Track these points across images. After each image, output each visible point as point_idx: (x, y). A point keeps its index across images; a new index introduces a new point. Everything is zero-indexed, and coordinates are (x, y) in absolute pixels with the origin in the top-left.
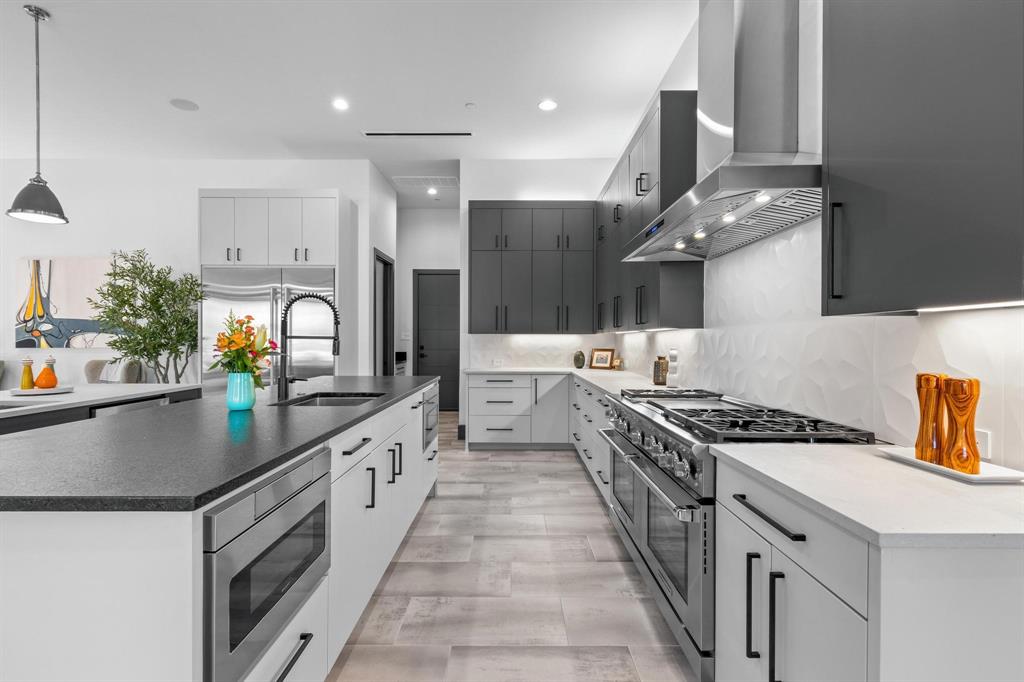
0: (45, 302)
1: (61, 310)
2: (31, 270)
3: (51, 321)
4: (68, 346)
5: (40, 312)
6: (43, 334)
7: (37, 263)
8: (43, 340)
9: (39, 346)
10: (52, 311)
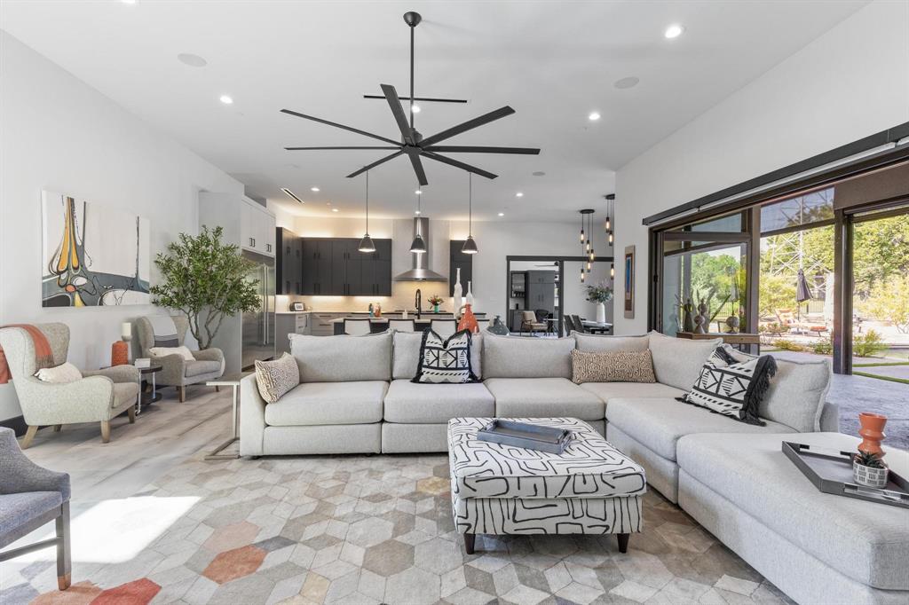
0: (80, 251)
1: (97, 262)
2: (65, 208)
3: (86, 274)
4: (101, 304)
5: (75, 263)
6: (78, 289)
7: (71, 202)
8: (77, 296)
9: (74, 304)
10: (87, 263)
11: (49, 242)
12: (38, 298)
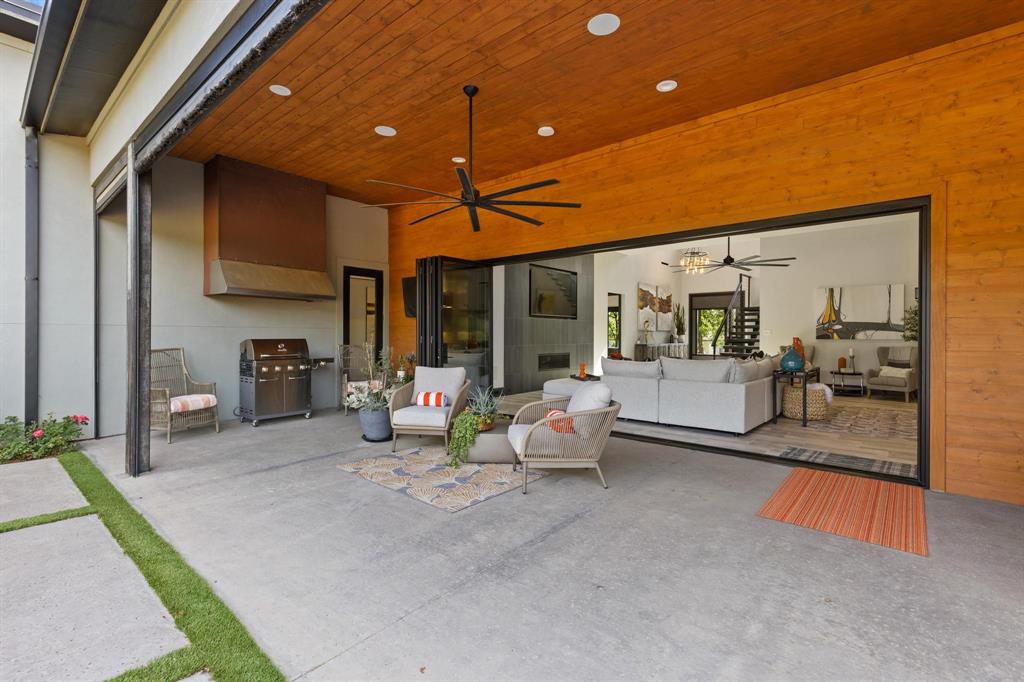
0: (838, 313)
1: (848, 316)
2: (827, 294)
3: (841, 323)
4: (853, 338)
5: (834, 318)
6: (836, 331)
7: (832, 291)
8: (835, 335)
9: (833, 338)
10: (842, 317)
11: (819, 308)
12: (815, 335)
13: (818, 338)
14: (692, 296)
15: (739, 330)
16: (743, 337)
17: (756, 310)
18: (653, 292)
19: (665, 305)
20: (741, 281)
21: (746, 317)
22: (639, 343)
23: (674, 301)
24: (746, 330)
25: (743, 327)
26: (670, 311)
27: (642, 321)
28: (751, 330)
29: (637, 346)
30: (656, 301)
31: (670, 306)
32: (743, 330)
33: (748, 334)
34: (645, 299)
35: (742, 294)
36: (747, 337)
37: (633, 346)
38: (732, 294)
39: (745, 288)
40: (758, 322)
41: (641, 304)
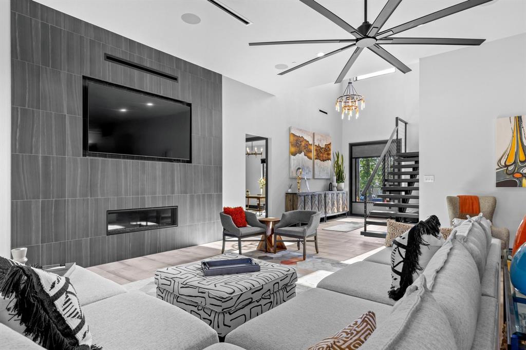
5: (522, 158)
12: (494, 182)
13: (499, 185)
14: (352, 146)
15: (396, 177)
16: (399, 184)
17: (415, 156)
18: (309, 139)
19: (323, 153)
20: (397, 125)
21: (403, 163)
22: (290, 191)
23: (333, 150)
24: (403, 177)
25: (400, 174)
26: (329, 159)
27: (293, 168)
28: (408, 177)
29: (287, 194)
30: (313, 148)
31: (329, 154)
32: (399, 177)
33: (405, 181)
34: (298, 145)
35: (398, 142)
36: (404, 185)
37: (283, 195)
38: (385, 142)
39: (401, 136)
40: (416, 169)
41: (293, 149)
